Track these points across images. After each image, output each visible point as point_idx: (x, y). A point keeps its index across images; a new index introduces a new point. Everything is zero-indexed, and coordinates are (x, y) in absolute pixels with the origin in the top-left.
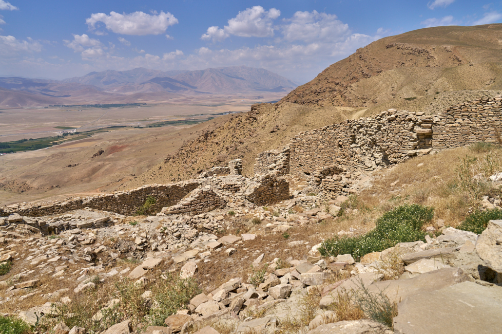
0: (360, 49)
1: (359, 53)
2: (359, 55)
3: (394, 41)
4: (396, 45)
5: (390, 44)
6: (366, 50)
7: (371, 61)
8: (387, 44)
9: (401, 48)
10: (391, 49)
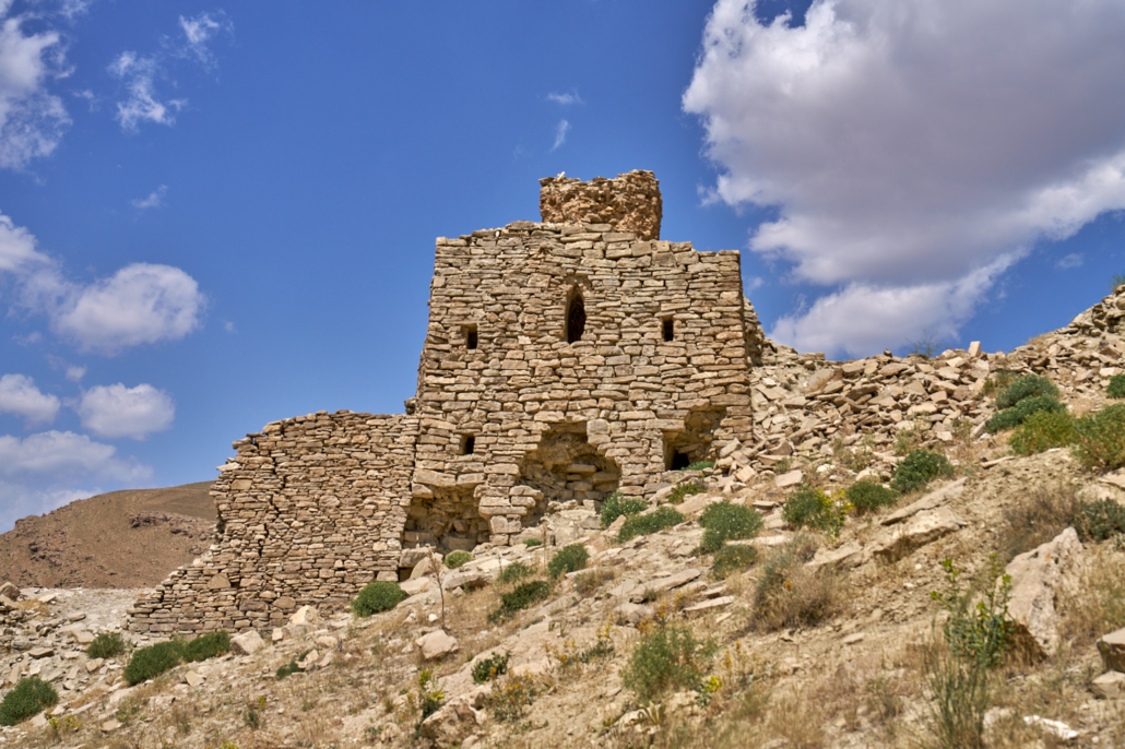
0: (31, 518)
1: (28, 535)
2: (26, 542)
3: (156, 507)
4: (166, 519)
5: (144, 515)
6: (54, 525)
7: (75, 566)
8: (134, 514)
9: (186, 534)
10: (148, 533)
